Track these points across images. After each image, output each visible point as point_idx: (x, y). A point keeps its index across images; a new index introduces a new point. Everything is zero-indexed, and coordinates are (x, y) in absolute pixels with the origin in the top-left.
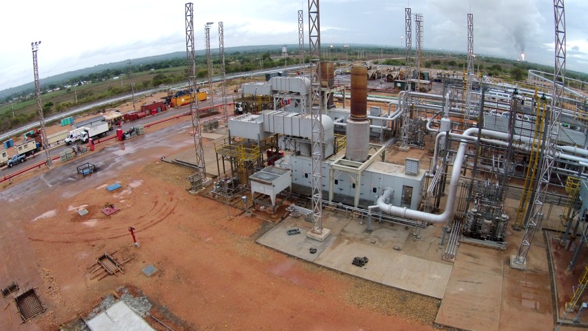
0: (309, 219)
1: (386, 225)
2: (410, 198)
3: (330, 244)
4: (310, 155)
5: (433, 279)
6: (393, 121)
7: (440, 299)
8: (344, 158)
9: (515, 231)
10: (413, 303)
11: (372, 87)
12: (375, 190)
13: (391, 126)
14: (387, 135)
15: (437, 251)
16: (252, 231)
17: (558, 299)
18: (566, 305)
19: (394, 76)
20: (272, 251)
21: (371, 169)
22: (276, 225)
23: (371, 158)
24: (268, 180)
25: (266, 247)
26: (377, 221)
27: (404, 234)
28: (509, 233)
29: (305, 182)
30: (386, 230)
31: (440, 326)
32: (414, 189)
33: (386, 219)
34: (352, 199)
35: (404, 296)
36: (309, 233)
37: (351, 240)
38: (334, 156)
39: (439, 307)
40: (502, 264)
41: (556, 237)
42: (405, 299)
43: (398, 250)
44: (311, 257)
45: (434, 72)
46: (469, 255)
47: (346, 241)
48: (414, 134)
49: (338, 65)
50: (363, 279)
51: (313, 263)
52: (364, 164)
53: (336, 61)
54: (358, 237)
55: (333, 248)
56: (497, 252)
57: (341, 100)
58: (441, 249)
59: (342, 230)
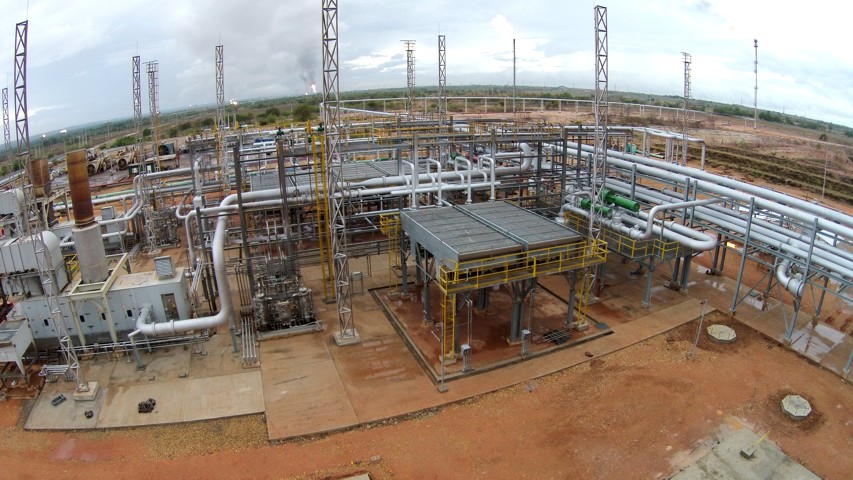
0: (68, 379)
1: (160, 353)
2: (175, 309)
3: (104, 399)
4: (43, 292)
5: (243, 394)
6: (132, 220)
7: (263, 413)
8: (82, 283)
9: (330, 305)
10: (231, 429)
11: (101, 184)
12: (130, 313)
13: (131, 229)
14: (128, 243)
15: (233, 361)
16: (15, 417)
17: (426, 357)
18: (441, 358)
19: (128, 160)
20: (47, 433)
21: (117, 287)
22: (36, 399)
23: (113, 273)
24: (5, 340)
25: (38, 430)
26: (147, 351)
27: (185, 357)
28: (321, 310)
29: (47, 333)
30: (161, 359)
31: (279, 441)
32: (176, 296)
33: (156, 344)
34: (107, 334)
35: (217, 425)
36: (75, 394)
37: (126, 386)
38: (69, 286)
39: (265, 422)
40: (326, 346)
41: (394, 292)
42: (220, 428)
43: (185, 376)
44: (90, 423)
45: (181, 142)
46: (277, 351)
47: (121, 389)
48: (162, 230)
49: (55, 164)
50: (159, 425)
51: (95, 429)
52: (106, 283)
53: (52, 159)
54: (132, 379)
55: (109, 403)
56: (312, 336)
57: (63, 213)
58: (237, 357)
59: (111, 378)
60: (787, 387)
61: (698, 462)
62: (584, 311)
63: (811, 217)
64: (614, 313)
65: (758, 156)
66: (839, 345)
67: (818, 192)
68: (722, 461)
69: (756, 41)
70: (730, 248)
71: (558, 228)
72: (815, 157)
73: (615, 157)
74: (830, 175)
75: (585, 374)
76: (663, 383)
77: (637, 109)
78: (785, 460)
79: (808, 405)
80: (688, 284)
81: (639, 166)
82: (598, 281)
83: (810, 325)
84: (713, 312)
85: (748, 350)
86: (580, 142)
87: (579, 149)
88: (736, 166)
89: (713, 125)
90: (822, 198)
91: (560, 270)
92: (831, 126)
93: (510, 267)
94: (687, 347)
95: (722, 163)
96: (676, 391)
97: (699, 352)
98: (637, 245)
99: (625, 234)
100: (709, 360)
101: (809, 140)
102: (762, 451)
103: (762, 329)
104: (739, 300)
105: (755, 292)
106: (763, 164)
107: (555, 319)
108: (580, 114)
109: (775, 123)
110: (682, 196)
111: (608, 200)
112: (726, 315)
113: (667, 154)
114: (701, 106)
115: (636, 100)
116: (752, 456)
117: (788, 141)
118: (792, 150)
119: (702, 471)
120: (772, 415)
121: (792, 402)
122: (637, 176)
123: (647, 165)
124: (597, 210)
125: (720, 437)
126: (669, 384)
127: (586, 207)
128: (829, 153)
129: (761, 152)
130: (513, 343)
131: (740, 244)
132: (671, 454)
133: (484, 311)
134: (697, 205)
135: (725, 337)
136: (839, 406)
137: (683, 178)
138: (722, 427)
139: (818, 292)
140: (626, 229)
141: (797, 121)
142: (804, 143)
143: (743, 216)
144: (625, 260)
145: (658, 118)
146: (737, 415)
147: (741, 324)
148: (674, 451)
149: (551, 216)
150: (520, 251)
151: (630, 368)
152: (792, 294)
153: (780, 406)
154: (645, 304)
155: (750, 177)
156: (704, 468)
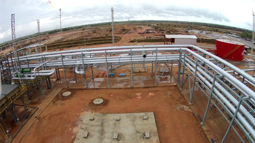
60: (93, 98)
61: (80, 128)
62: (29, 106)
63: (80, 53)
64: (37, 103)
65: (63, 42)
66: (103, 81)
67: (84, 45)
68: (86, 124)
69: (60, 9)
70: (61, 71)
71: (12, 86)
72: (81, 36)
73: (22, 58)
74: (87, 39)
75: (38, 123)
76: (58, 114)
77: (26, 41)
78: (104, 115)
79: (101, 99)
80: (52, 86)
81: (28, 58)
82: (29, 96)
83: (92, 80)
84: (62, 90)
85: (76, 94)
86: (11, 58)
87: (12, 60)
88: (57, 47)
89: (49, 38)
90: (85, 46)
91: (17, 98)
92: (86, 26)
93: (6, 103)
94: (59, 102)
95: (53, 48)
96: (62, 115)
97: (63, 102)
98: (34, 81)
99: (29, 79)
100: (67, 103)
101: (79, 32)
102: (96, 116)
103: (78, 87)
104: (68, 83)
105: (72, 79)
106: (65, 44)
107: (23, 112)
108: (11, 48)
109: (68, 31)
110: (42, 62)
111: (22, 72)
112: (66, 89)
113: (36, 51)
114: (45, 33)
115: (26, 38)
116: (94, 119)
117: (72, 34)
118: (74, 36)
119: (83, 130)
120: (92, 107)
121: (96, 101)
122: (28, 62)
123: (30, 57)
124: (20, 76)
125: (82, 119)
126: (60, 113)
127: (17, 76)
128: (86, 33)
129: (64, 40)
130: (17, 124)
131: (62, 68)
132: (72, 130)
133: (6, 119)
134: (46, 63)
135: (68, 95)
136: (112, 95)
137: (40, 57)
138: (80, 117)
139: (90, 71)
140: (29, 78)
141: (75, 28)
142: (77, 33)
143: (60, 61)
144: (33, 87)
145: (33, 41)
146: (83, 112)
147: (71, 89)
148: (72, 129)
149: (10, 83)
150: (6, 97)
151: (48, 115)
152: (82, 75)
153: (93, 104)
154: (43, 96)
155: (61, 49)
156: (83, 129)
